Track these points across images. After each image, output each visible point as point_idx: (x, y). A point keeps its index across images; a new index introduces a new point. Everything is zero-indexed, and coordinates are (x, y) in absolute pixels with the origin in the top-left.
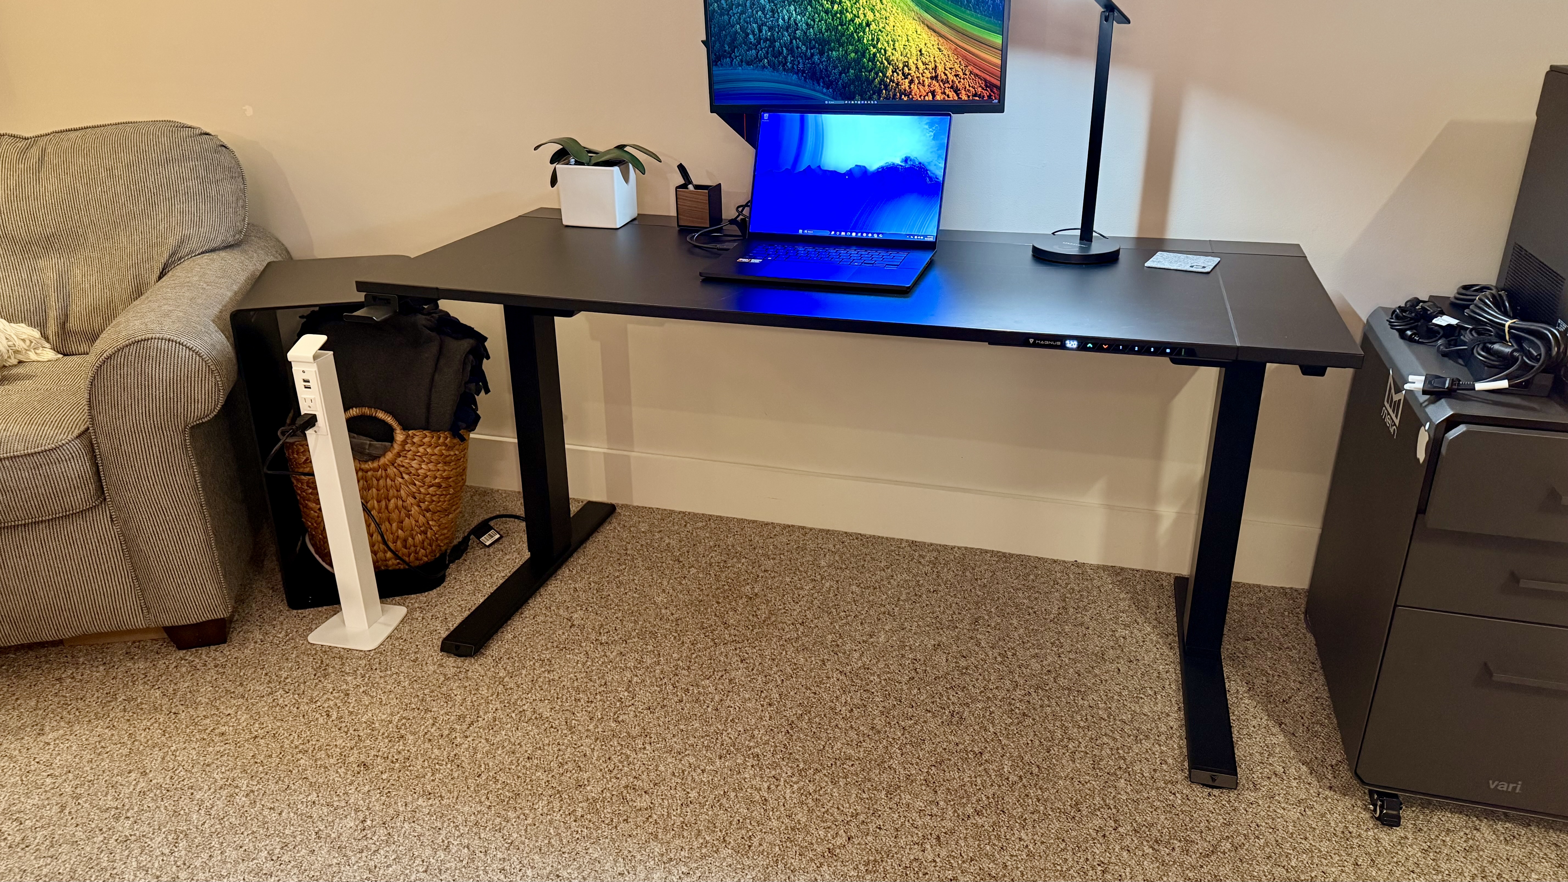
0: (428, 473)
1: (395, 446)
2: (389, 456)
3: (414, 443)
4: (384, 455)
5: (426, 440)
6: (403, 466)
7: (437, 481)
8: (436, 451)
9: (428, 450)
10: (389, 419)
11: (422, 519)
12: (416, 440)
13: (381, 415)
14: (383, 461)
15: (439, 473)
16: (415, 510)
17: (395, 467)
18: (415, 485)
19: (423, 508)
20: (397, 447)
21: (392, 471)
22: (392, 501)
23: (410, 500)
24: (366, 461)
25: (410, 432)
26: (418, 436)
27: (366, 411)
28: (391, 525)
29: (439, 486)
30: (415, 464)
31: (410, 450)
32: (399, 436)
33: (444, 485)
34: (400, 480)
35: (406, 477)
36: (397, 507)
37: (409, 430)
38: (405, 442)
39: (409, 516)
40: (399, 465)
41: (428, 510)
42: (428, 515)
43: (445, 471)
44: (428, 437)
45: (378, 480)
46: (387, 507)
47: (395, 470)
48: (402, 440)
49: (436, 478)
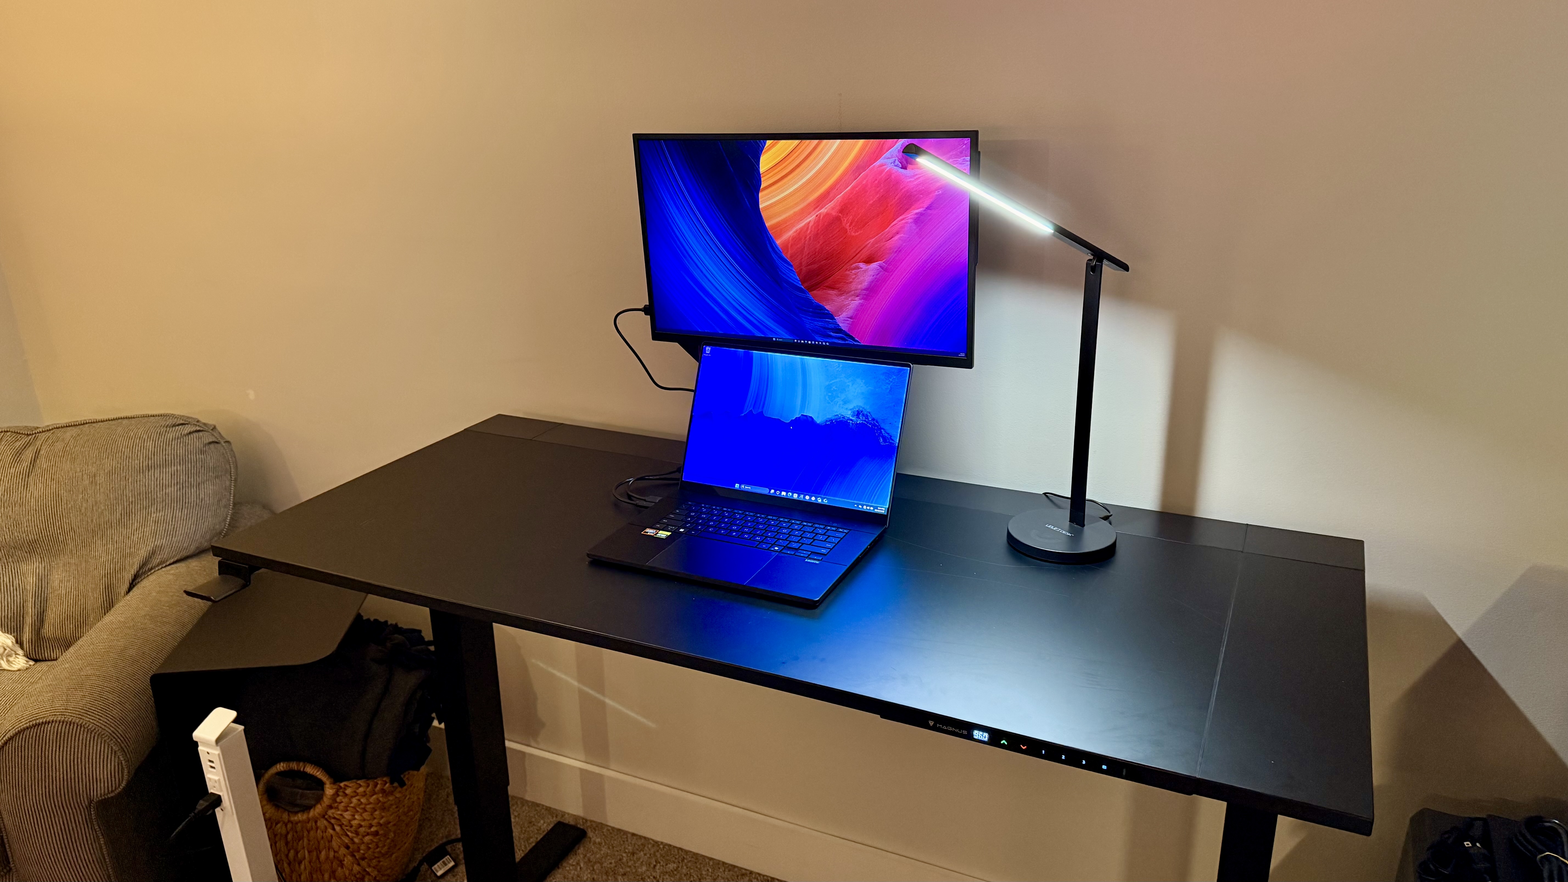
0: (363, 824)
1: (325, 799)
2: (318, 809)
3: (346, 795)
4: (314, 806)
5: (361, 790)
6: (334, 818)
7: (373, 829)
8: (372, 799)
9: (362, 800)
10: (319, 774)
11: (356, 868)
12: (348, 791)
13: (310, 769)
14: (312, 813)
15: (376, 821)
16: (348, 860)
17: (326, 820)
18: (347, 835)
19: (357, 857)
20: (326, 801)
21: (322, 823)
22: (323, 853)
23: (343, 851)
24: (296, 813)
25: (342, 785)
26: (350, 787)
27: (294, 766)
28: (323, 875)
29: (376, 834)
30: (347, 815)
31: (342, 802)
32: (329, 791)
33: (381, 832)
34: (331, 831)
35: (338, 828)
36: (327, 858)
37: (341, 782)
38: (336, 794)
39: (342, 866)
40: (330, 817)
41: (363, 859)
42: (363, 863)
43: (382, 817)
44: (362, 786)
45: (309, 832)
46: (318, 858)
47: (325, 822)
48: (332, 794)
49: (371, 826)
